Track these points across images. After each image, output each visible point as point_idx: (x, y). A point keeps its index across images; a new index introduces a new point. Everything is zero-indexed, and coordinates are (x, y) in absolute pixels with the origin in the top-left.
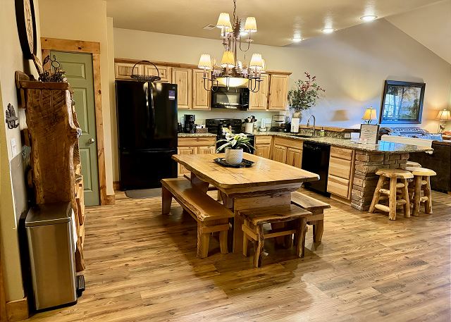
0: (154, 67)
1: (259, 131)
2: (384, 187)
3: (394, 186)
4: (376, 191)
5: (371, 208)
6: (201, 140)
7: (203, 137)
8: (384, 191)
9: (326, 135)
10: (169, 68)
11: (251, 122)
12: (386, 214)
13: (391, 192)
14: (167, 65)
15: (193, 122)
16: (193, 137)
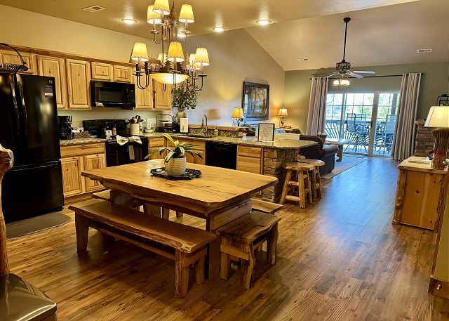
0: (15, 53)
1: (144, 132)
2: (292, 179)
3: (301, 177)
4: (286, 184)
5: (282, 200)
6: (88, 148)
7: (90, 143)
8: (293, 183)
9: (219, 134)
10: (33, 55)
11: (137, 123)
12: (296, 203)
13: (300, 184)
14: (30, 51)
15: (69, 125)
16: (77, 144)
